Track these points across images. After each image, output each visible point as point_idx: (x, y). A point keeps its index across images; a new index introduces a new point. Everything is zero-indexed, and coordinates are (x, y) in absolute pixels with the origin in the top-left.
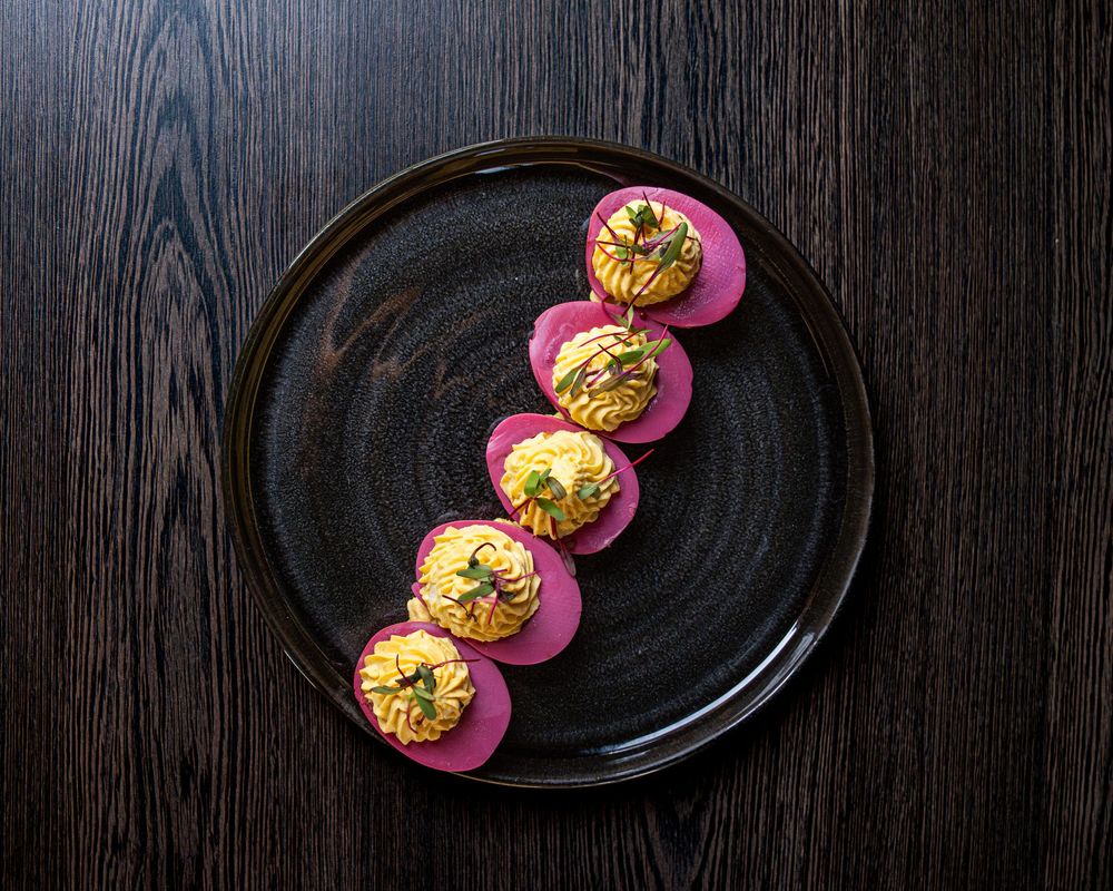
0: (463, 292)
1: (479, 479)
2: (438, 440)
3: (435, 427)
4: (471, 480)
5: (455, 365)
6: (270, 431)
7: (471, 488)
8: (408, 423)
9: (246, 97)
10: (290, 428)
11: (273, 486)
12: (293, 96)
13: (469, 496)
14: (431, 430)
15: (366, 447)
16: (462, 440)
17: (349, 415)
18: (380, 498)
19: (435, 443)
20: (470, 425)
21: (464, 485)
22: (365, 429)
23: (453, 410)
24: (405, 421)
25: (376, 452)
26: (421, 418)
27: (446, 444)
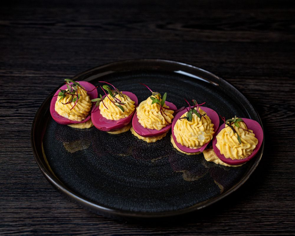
0: (90, 160)
1: (158, 149)
2: (147, 161)
3: (142, 162)
4: (159, 151)
5: (118, 159)
6: (152, 211)
7: (162, 150)
8: (141, 170)
9: (31, 231)
10: (150, 205)
11: (175, 208)
12: (35, 215)
13: (165, 151)
14: (143, 163)
15: (153, 181)
16: (145, 155)
17: (142, 187)
18: (172, 175)
19: (148, 161)
20: (139, 153)
21: (161, 152)
22: (146, 182)
23: (134, 158)
24: (141, 171)
25: (154, 178)
26: (139, 166)
27: (147, 158)
